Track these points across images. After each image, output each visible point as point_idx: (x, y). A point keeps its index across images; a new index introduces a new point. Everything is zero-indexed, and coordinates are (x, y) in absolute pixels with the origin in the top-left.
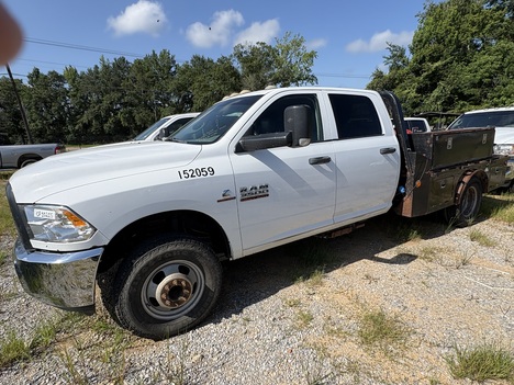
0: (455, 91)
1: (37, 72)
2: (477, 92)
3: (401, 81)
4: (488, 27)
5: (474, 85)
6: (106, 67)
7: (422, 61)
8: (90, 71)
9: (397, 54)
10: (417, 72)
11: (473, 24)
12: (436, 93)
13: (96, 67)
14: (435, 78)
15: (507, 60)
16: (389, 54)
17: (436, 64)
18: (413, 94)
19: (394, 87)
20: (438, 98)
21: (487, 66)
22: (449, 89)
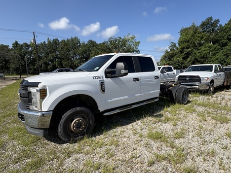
0: (195, 59)
1: (16, 43)
2: (202, 60)
3: (176, 54)
4: (204, 38)
5: (201, 58)
6: (49, 42)
7: (184, 48)
8: (41, 43)
9: (174, 45)
10: (182, 52)
11: (199, 37)
12: (189, 59)
13: (44, 42)
14: (188, 55)
15: (211, 50)
16: (171, 45)
17: (189, 50)
18: (181, 60)
19: (173, 57)
20: (190, 61)
21: (205, 52)
22: (193, 58)
